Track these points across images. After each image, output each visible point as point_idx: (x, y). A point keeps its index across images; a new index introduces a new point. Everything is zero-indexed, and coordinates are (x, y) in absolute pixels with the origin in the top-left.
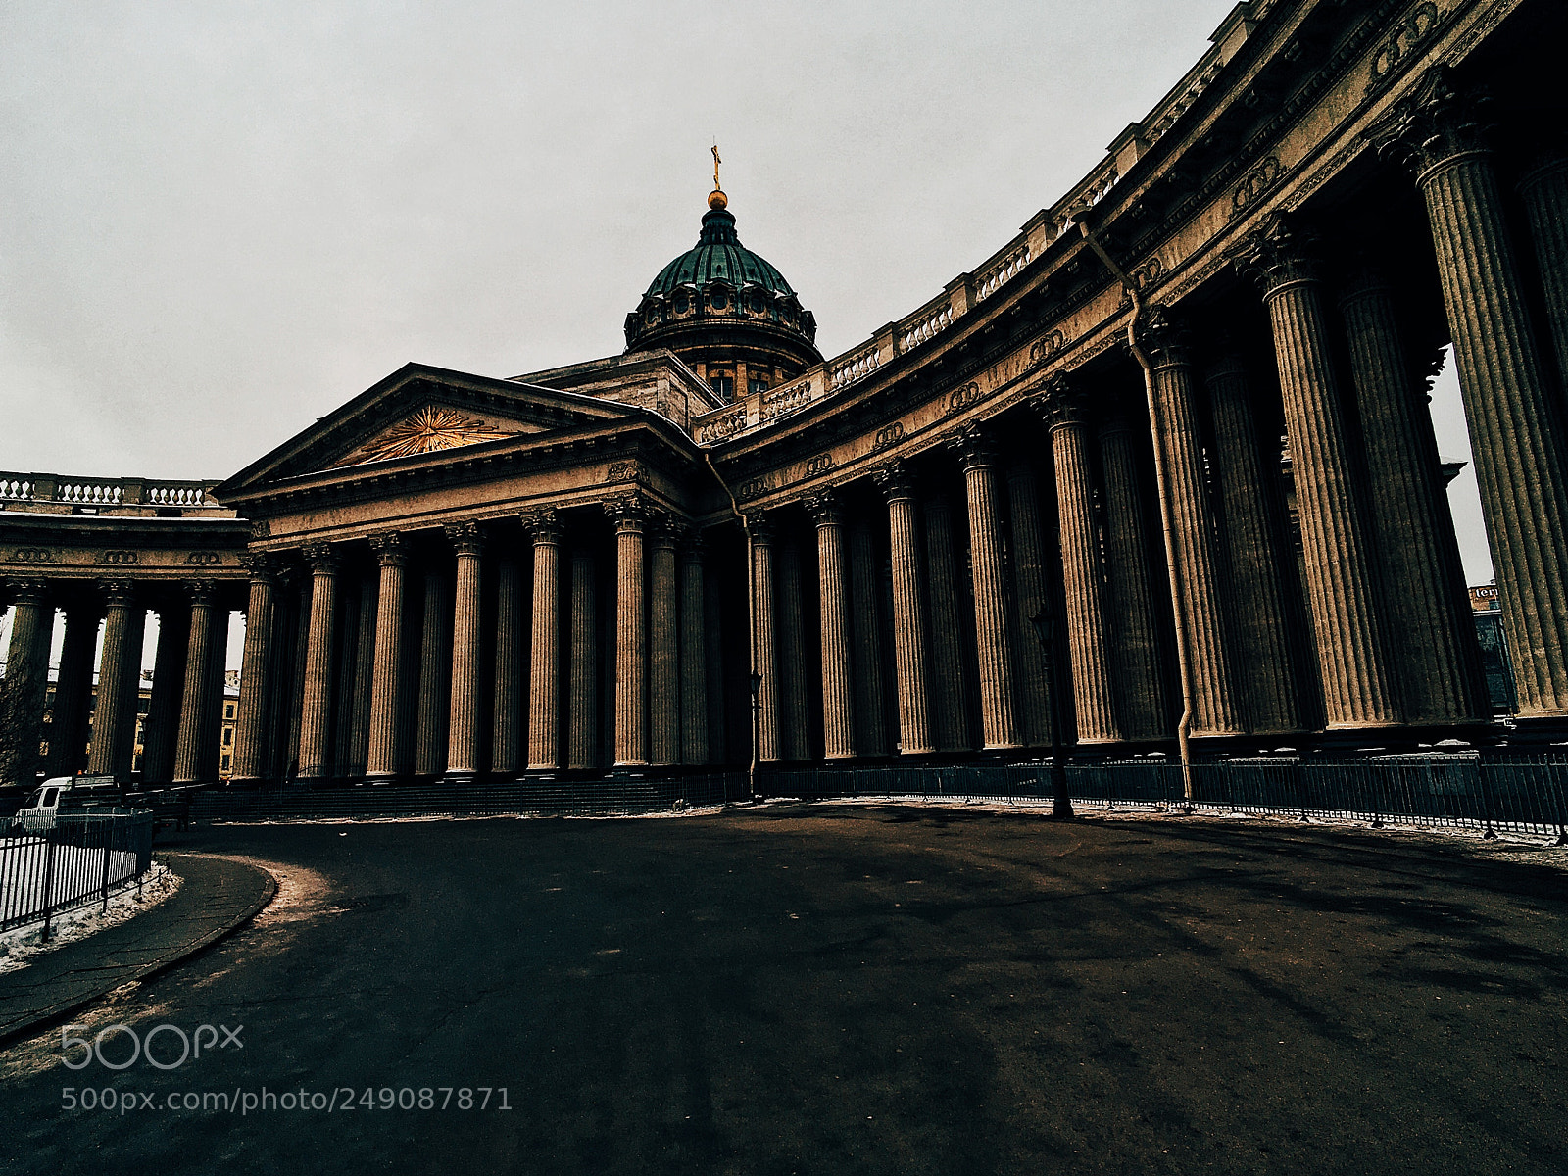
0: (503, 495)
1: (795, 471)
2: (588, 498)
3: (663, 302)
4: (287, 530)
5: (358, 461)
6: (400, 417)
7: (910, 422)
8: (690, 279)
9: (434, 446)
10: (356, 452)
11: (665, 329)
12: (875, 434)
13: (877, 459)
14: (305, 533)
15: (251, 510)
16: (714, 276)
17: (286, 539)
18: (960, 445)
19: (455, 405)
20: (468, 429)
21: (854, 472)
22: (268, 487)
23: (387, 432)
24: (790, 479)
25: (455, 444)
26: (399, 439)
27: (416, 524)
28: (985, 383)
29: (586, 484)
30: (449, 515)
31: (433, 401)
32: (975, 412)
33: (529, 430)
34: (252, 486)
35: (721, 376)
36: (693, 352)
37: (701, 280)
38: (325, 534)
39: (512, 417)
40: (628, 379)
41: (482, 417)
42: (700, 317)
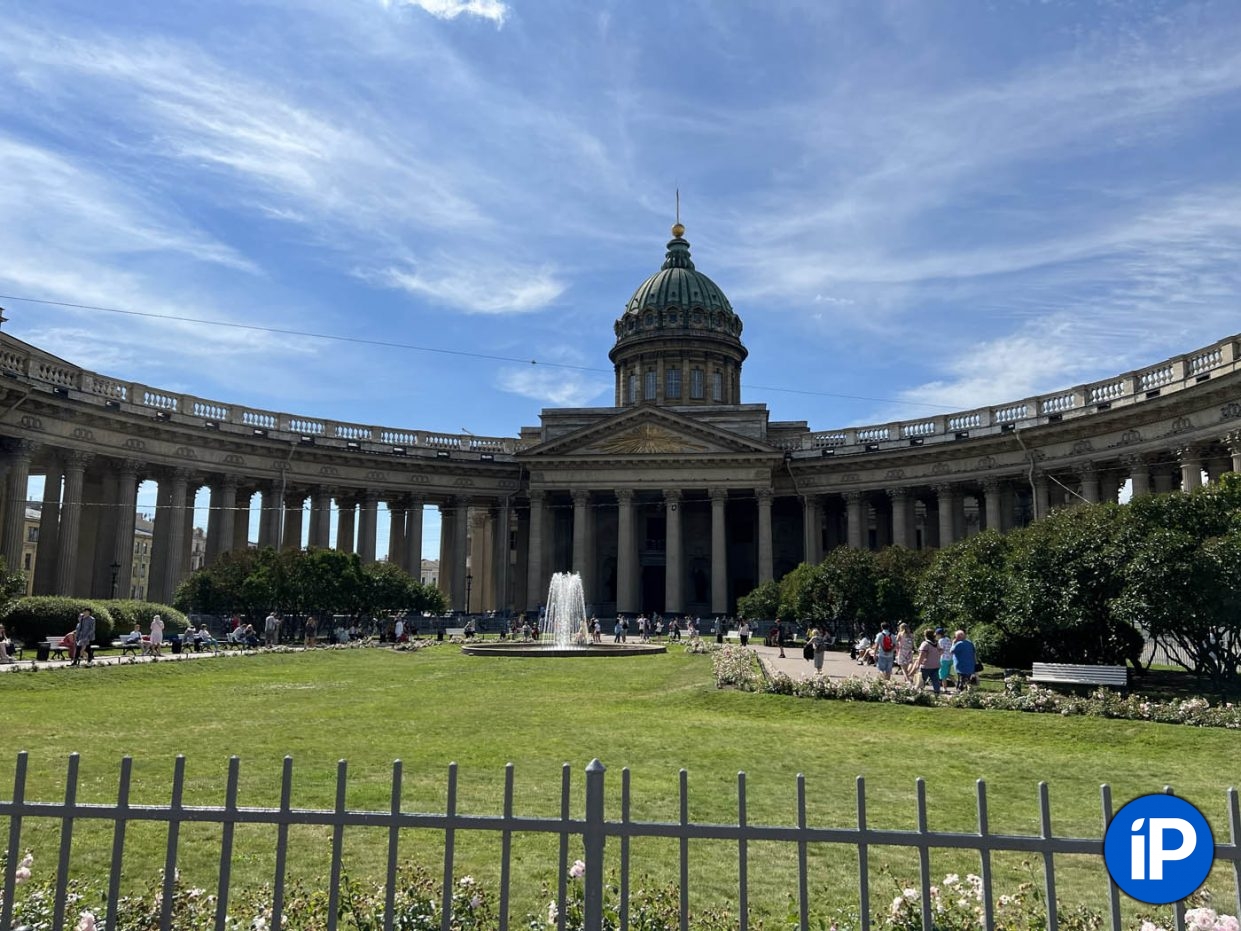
1: (835, 478)
2: (745, 485)
3: (660, 313)
4: (557, 479)
5: (603, 447)
6: (630, 427)
7: (908, 471)
8: (677, 299)
9: (652, 446)
10: (601, 442)
11: (662, 333)
12: (886, 471)
13: (888, 483)
14: (570, 482)
15: (534, 466)
16: (693, 299)
17: (557, 484)
18: (939, 489)
19: (664, 426)
20: (673, 440)
21: (873, 486)
22: (552, 456)
23: (621, 434)
24: (832, 481)
25: (665, 447)
26: (629, 439)
27: (643, 486)
28: (953, 466)
29: (743, 478)
30: (663, 484)
31: (651, 422)
32: (947, 477)
33: (710, 446)
34: (540, 454)
35: (697, 368)
36: (681, 351)
37: (685, 301)
38: (583, 484)
39: (700, 438)
40: (745, 418)
41: (681, 435)
42: (686, 328)
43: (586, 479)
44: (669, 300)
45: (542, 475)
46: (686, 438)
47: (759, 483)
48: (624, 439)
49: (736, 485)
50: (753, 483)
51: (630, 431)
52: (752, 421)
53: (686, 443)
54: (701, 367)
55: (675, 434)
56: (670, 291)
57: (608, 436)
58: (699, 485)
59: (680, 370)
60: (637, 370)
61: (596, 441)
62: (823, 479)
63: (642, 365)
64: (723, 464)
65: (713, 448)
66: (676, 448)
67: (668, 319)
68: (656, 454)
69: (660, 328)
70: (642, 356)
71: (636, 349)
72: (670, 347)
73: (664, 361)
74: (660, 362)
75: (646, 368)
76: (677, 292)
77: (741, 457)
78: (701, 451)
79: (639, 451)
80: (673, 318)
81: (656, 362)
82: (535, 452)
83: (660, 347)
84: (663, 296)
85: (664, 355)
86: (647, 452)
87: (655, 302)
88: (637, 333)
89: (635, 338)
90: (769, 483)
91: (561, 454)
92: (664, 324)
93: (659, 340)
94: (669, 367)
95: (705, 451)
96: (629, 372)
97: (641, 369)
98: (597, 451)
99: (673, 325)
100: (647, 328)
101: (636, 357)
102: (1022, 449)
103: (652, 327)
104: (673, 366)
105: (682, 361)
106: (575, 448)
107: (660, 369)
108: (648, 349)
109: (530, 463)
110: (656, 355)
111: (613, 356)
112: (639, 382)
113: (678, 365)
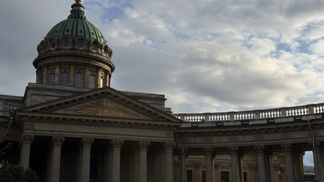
0: (132, 134)
1: (199, 140)
2: (160, 140)
3: (74, 41)
4: (43, 129)
5: (76, 110)
6: (94, 100)
7: (240, 138)
8: (83, 35)
9: (106, 113)
10: (75, 107)
11: (74, 52)
12: (228, 137)
13: (229, 144)
14: (53, 131)
15: (29, 119)
16: (92, 36)
17: (44, 132)
18: (259, 148)
19: (115, 101)
20: (120, 110)
21: (220, 145)
22: (44, 113)
23: (88, 103)
24: (197, 142)
25: (115, 114)
26: (92, 107)
27: (101, 137)
28: (266, 137)
29: (158, 136)
30: (113, 136)
31: (107, 98)
32: (263, 142)
33: (141, 115)
34: (35, 111)
35: (93, 75)
36: (85, 64)
37: (87, 36)
38: (62, 133)
39: (136, 111)
40: (153, 102)
41: (124, 107)
42: (88, 51)
43: (63, 130)
44: (79, 34)
45: (33, 125)
46: (127, 110)
47: (167, 139)
48: (89, 107)
49: (155, 140)
50: (164, 139)
51: (94, 102)
52: (158, 104)
53: (127, 112)
54: (95, 74)
55: (121, 107)
56: (79, 30)
57: (80, 104)
58: (134, 138)
59: (84, 74)
60: (57, 71)
61: (72, 106)
62: (192, 140)
63: (60, 68)
64: (150, 127)
65: (142, 117)
66: (122, 115)
67: (78, 45)
68: (109, 117)
69: (74, 49)
70: (60, 62)
71: (57, 59)
72: (78, 60)
73: (75, 68)
74: (72, 68)
75: (63, 70)
76: (83, 31)
77: (160, 123)
78: (136, 117)
79: (99, 114)
80: (81, 45)
81: (70, 68)
82: (31, 110)
83: (72, 60)
84: (74, 32)
85: (75, 64)
86: (104, 116)
87: (70, 34)
88: (58, 50)
89: (56, 52)
90: (173, 139)
91: (49, 113)
92: (76, 47)
93: (72, 56)
94: (77, 71)
95: (138, 118)
96: (50, 71)
97: (59, 70)
98: (71, 113)
99: (81, 48)
100: (65, 47)
101: (56, 63)
102: (310, 130)
103: (68, 47)
104: (80, 72)
105: (85, 69)
106: (58, 109)
107: (72, 72)
108: (64, 59)
109: (27, 116)
110: (70, 64)
111: (36, 63)
112: (58, 78)
113: (82, 71)
